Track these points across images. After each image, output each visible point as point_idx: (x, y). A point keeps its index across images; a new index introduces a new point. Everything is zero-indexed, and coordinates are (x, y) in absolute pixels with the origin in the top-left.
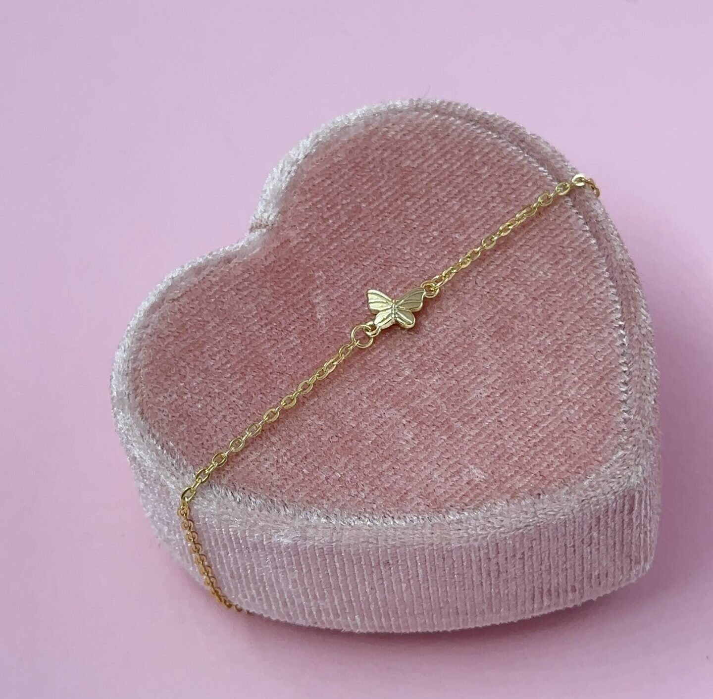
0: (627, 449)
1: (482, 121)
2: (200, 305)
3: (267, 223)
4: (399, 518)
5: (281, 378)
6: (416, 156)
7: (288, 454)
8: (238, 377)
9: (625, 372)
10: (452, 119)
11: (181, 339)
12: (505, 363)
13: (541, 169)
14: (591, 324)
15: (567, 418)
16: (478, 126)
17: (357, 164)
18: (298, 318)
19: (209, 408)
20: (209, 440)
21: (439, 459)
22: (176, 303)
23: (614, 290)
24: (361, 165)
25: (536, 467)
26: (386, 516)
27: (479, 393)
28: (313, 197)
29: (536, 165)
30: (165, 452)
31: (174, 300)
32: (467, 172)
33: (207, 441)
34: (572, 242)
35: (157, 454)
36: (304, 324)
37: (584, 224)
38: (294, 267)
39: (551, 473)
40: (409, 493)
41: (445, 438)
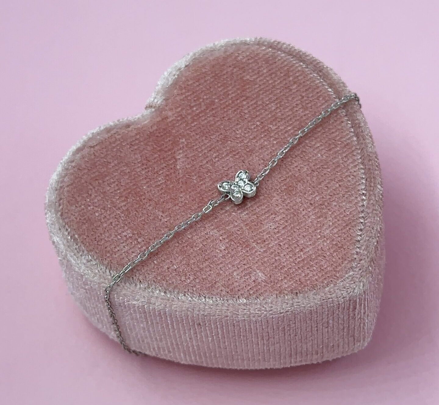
0: (355, 271)
1: (298, 56)
2: (107, 151)
3: (156, 105)
4: (209, 298)
5: (149, 203)
6: (253, 73)
8: (123, 199)
9: (362, 223)
10: (279, 52)
11: (92, 172)
12: (289, 209)
13: (330, 90)
14: (345, 191)
15: (322, 248)
16: (294, 59)
17: (216, 75)
18: (166, 167)
19: (103, 216)
20: (100, 236)
21: (239, 264)
22: (92, 149)
23: (363, 171)
24: (219, 75)
25: (297, 276)
26: (201, 295)
27: (269, 226)
28: (186, 92)
29: (326, 87)
30: (72, 240)
31: (91, 147)
32: (283, 87)
33: (99, 236)
34: (341, 138)
35: (68, 242)
36: (168, 171)
37: (351, 127)
38: (168, 135)
39: (306, 280)
40: (217, 283)
41: (244, 252)
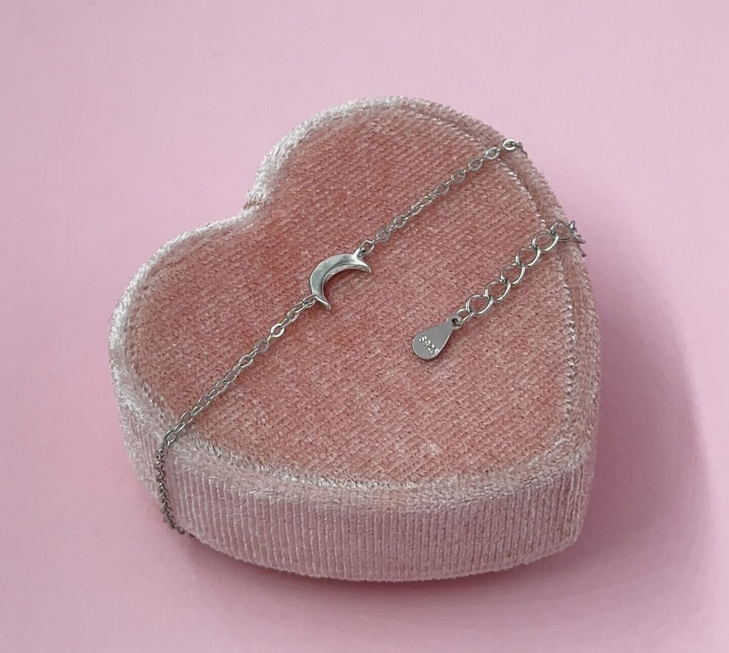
0: (568, 437)
1: (463, 124)
2: (195, 272)
3: (260, 200)
4: (362, 483)
6: (400, 151)
7: (266, 416)
8: (226, 342)
9: (571, 367)
10: (435, 119)
11: (176, 303)
13: (511, 173)
14: (545, 321)
15: (517, 405)
16: (457, 128)
17: (346, 154)
18: (283, 292)
19: (198, 368)
21: (401, 432)
22: (173, 268)
23: (568, 292)
24: (349, 155)
25: (486, 447)
26: (351, 480)
28: (303, 181)
30: (156, 405)
31: (172, 265)
33: (195, 398)
35: (148, 407)
38: (283, 245)
39: (500, 453)
40: (372, 461)
41: (408, 413)
